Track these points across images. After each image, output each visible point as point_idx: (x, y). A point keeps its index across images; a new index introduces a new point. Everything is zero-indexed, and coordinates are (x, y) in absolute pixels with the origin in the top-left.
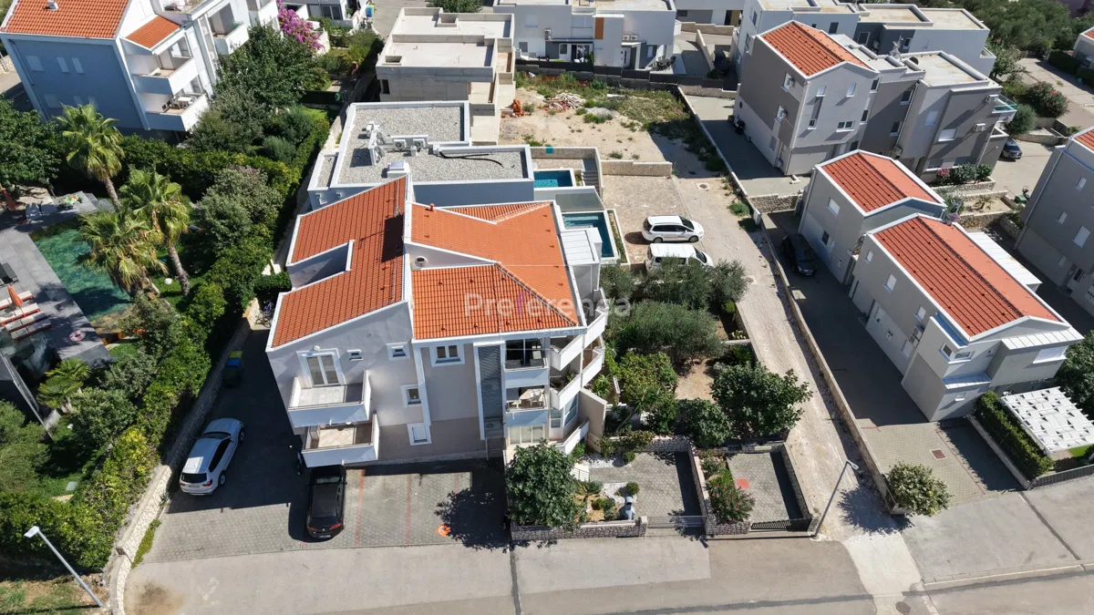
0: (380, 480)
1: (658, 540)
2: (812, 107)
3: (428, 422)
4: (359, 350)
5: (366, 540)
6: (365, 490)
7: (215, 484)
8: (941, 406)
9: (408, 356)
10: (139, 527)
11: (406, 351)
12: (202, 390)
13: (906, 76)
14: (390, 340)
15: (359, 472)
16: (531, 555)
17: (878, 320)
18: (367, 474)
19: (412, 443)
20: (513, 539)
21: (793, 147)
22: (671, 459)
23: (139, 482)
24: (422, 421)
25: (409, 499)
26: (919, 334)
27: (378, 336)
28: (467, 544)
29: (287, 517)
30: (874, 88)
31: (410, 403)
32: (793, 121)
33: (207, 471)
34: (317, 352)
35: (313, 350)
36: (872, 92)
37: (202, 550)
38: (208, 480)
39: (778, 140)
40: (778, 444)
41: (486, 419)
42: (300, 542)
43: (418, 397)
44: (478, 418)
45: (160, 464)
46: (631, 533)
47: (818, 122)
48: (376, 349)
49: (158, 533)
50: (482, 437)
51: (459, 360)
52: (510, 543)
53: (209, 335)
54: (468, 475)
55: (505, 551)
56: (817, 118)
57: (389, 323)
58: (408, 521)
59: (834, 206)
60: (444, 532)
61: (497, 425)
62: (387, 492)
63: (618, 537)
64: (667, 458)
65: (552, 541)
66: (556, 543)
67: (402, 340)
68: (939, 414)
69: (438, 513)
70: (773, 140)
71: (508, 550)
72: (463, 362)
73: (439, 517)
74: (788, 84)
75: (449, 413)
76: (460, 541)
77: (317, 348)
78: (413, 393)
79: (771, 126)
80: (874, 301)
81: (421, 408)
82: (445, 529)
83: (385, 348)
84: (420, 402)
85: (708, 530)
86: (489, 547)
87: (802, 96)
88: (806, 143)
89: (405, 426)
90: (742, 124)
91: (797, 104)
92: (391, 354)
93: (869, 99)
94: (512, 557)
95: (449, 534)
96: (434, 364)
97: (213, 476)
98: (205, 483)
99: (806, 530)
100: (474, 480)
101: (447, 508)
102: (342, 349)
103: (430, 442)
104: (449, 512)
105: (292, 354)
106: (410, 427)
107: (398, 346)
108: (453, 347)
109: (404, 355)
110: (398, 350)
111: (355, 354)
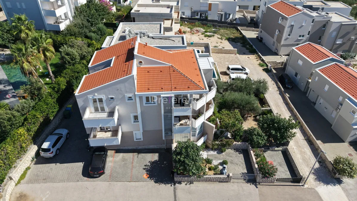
0: (121, 155)
1: (236, 184)
2: (290, 28)
3: (141, 131)
4: (114, 97)
5: (113, 178)
6: (115, 158)
7: (54, 154)
8: (350, 136)
9: (134, 100)
10: (21, 169)
11: (133, 98)
12: (54, 118)
13: (325, 18)
14: (127, 92)
15: (113, 151)
16: (182, 188)
17: (320, 104)
18: (116, 152)
19: (135, 140)
20: (175, 181)
21: (282, 44)
22: (241, 152)
23: (23, 150)
24: (139, 130)
25: (132, 163)
26: (340, 106)
27: (121, 90)
28: (156, 182)
29: (82, 168)
30: (313, 22)
31: (134, 122)
32: (282, 35)
33: (51, 148)
34: (96, 96)
35: (94, 95)
36: (312, 24)
37: (45, 180)
38: (51, 151)
39: (276, 42)
40: (285, 147)
41: (165, 130)
42: (86, 178)
43: (138, 120)
44: (162, 130)
45: (33, 144)
46: (225, 180)
47: (292, 35)
48: (120, 97)
49: (29, 172)
50: (164, 138)
51: (155, 103)
52: (174, 182)
53: (58, 96)
54: (157, 154)
55: (171, 186)
56: (291, 33)
57: (126, 84)
58: (132, 172)
59: (300, 62)
60: (146, 177)
61: (170, 134)
62: (124, 160)
63: (219, 182)
64: (239, 151)
65: (191, 182)
66: (193, 183)
67: (132, 93)
68: (350, 139)
69: (144, 169)
70: (274, 42)
71: (173, 185)
72: (157, 104)
73: (145, 170)
74: (281, 20)
75: (150, 127)
76: (153, 181)
77: (96, 94)
78: (136, 118)
79: (273, 37)
80: (318, 96)
81: (139, 125)
82: (147, 176)
83: (124, 96)
84: (138, 122)
85: (258, 180)
86: (165, 184)
87: (286, 24)
88: (287, 42)
89: (132, 132)
90: (262, 38)
91: (284, 27)
92: (127, 99)
93: (311, 27)
94: (175, 188)
95: (148, 178)
96: (144, 105)
97: (54, 150)
98: (50, 152)
99: (299, 183)
100: (160, 157)
101: (148, 167)
102: (106, 95)
103: (142, 140)
104: (149, 169)
105: (86, 97)
106: (134, 133)
107: (130, 95)
108: (153, 97)
109: (132, 100)
110: (130, 97)
111: (112, 98)
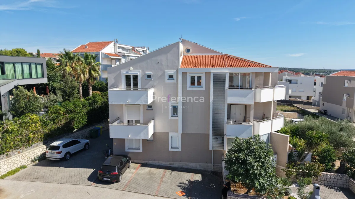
0: (148, 169)
3: (180, 132)
4: (151, 73)
5: (129, 188)
9: (175, 81)
11: (175, 77)
14: (168, 67)
15: (138, 165)
18: (142, 166)
19: (170, 149)
21: (354, 108)
22: (338, 189)
24: (177, 132)
25: (162, 178)
27: (162, 64)
29: (91, 173)
31: (172, 116)
33: (61, 146)
34: (131, 71)
35: (129, 70)
38: (60, 150)
39: (346, 108)
41: (213, 133)
42: (92, 183)
44: (209, 135)
45: (42, 143)
48: (160, 74)
49: (23, 171)
50: (211, 148)
51: (202, 87)
57: (169, 55)
58: (160, 186)
60: (180, 194)
62: (150, 173)
64: (334, 189)
67: (174, 69)
69: (179, 186)
70: (343, 110)
72: (203, 89)
73: (179, 188)
74: (347, 82)
75: (192, 129)
77: (132, 68)
78: (175, 110)
79: (341, 104)
81: (177, 120)
82: (182, 193)
83: (165, 72)
84: (178, 117)
89: (168, 133)
92: (167, 78)
95: (184, 196)
96: (188, 89)
98: (58, 151)
100: (203, 178)
101: (185, 185)
102: (143, 71)
103: (180, 150)
104: (186, 187)
105: (119, 72)
106: (170, 134)
107: (172, 72)
108: (199, 78)
109: (174, 79)
110: (171, 77)
111: (149, 76)
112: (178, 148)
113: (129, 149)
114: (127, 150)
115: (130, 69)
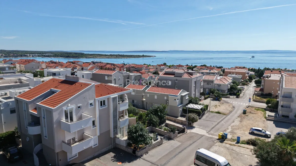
1: (166, 143)
4: (81, 105)
14: (90, 99)
16: (146, 157)
19: (93, 147)
24: (96, 135)
25: (101, 163)
26: (168, 101)
27: (86, 98)
28: (129, 162)
31: (93, 127)
48: (86, 104)
51: (106, 106)
52: (139, 157)
54: (112, 153)
56: (116, 83)
57: (90, 92)
63: (159, 146)
65: (147, 153)
67: (93, 99)
69: (113, 161)
74: (107, 78)
76: (126, 163)
80: (152, 103)
81: (96, 129)
82: (120, 163)
83: (88, 102)
84: (96, 126)
85: (172, 137)
86: (135, 160)
87: (112, 79)
92: (89, 106)
94: (143, 159)
96: (100, 108)
99: (184, 132)
101: (115, 160)
102: (76, 105)
105: (61, 109)
107: (92, 101)
108: (104, 101)
109: (93, 105)
110: (91, 104)
111: (79, 107)
112: (97, 144)
113: (70, 159)
114: (68, 160)
115: (69, 106)
